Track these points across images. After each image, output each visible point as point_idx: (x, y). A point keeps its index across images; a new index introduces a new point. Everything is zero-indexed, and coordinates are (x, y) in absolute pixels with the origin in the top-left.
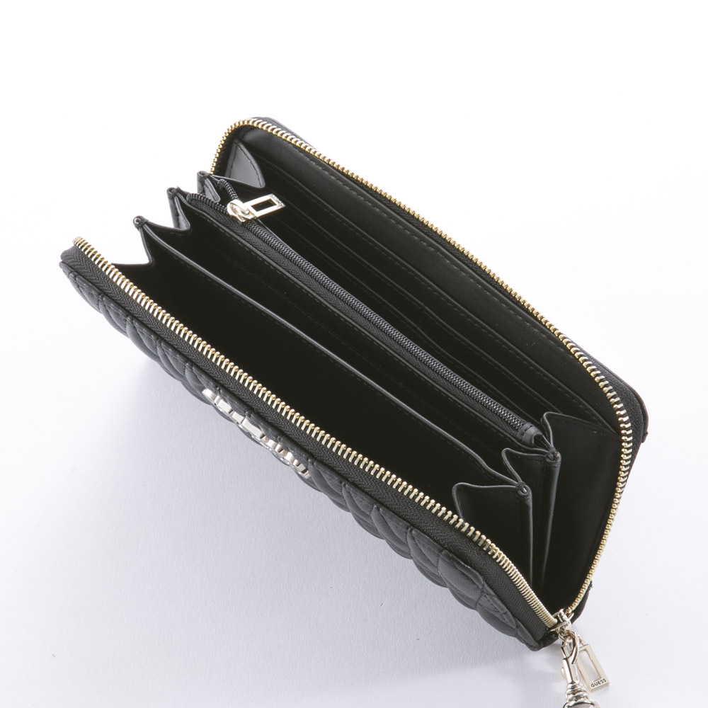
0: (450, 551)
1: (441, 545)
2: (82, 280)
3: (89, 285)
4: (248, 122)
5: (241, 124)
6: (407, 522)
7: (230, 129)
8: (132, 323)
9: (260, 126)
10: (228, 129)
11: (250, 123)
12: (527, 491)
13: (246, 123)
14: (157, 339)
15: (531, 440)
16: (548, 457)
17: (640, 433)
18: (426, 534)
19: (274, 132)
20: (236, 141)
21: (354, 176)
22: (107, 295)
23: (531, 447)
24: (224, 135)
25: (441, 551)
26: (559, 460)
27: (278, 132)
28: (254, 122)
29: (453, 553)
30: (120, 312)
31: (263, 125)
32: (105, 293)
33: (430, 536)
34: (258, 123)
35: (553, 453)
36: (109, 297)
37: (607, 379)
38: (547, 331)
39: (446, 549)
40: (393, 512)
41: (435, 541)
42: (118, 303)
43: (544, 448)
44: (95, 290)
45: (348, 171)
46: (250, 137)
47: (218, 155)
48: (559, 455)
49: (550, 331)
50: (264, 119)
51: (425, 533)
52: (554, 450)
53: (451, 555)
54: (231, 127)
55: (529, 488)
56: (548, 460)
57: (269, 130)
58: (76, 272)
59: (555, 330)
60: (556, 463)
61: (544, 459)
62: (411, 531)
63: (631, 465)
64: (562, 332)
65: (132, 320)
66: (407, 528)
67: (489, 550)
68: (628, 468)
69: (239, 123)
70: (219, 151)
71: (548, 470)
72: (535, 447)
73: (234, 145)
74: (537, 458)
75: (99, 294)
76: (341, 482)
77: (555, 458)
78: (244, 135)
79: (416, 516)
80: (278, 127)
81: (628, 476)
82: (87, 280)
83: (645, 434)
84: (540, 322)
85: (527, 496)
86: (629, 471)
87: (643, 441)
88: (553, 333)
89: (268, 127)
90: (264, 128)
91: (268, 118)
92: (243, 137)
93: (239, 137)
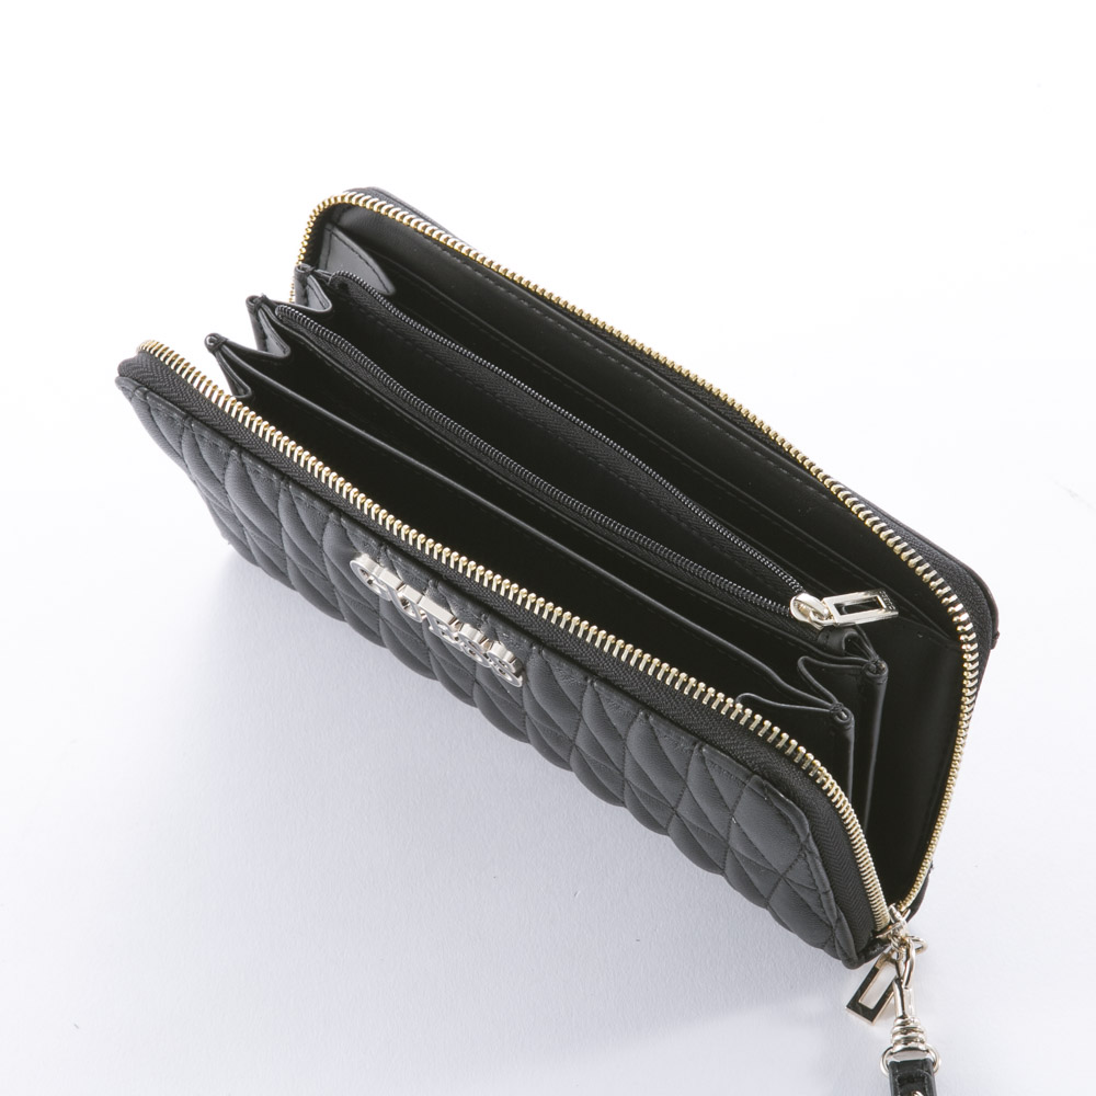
0: (763, 777)
1: (748, 768)
2: (156, 399)
3: (168, 406)
4: (343, 198)
5: (333, 202)
6: (694, 734)
7: (317, 210)
8: (240, 457)
9: (361, 203)
10: (314, 211)
11: (346, 200)
12: (847, 717)
13: (339, 200)
14: (282, 479)
15: (841, 643)
16: (869, 670)
17: (987, 634)
18: (724, 752)
19: (383, 211)
20: (329, 226)
21: (553, 299)
22: (198, 419)
23: (841, 656)
24: (309, 220)
25: (748, 777)
26: (886, 673)
27: (388, 210)
28: (351, 197)
29: (768, 780)
30: (221, 443)
31: (366, 201)
32: (193, 416)
33: (730, 755)
34: (358, 199)
35: (876, 663)
36: (201, 421)
37: (911, 546)
38: (805, 473)
39: (756, 773)
40: (671, 721)
41: (738, 761)
42: (215, 430)
43: (861, 655)
44: (177, 412)
45: (543, 291)
46: (348, 219)
47: (304, 250)
48: (884, 665)
49: (811, 474)
50: (366, 191)
51: (722, 751)
52: (877, 657)
53: (765, 782)
54: (319, 207)
55: (849, 712)
56: (868, 673)
57: (375, 208)
58: (147, 387)
59: (819, 471)
60: (879, 678)
61: (862, 672)
62: (700, 748)
63: (979, 677)
64: (828, 474)
65: (240, 452)
66: (695, 744)
67: (817, 776)
68: (976, 681)
69: (329, 200)
70: (306, 244)
71: (868, 688)
72: (846, 655)
73: (327, 234)
74: (852, 672)
75: (185, 418)
76: (586, 679)
77: (879, 670)
78: (340, 216)
79: (707, 724)
80: (389, 203)
81: (976, 694)
82: (165, 398)
83: (996, 635)
84: (802, 466)
85: (848, 724)
86: (978, 685)
87: (993, 647)
88: (816, 477)
89: (373, 204)
90: (368, 206)
91: (373, 189)
92: (339, 220)
93: (330, 220)
